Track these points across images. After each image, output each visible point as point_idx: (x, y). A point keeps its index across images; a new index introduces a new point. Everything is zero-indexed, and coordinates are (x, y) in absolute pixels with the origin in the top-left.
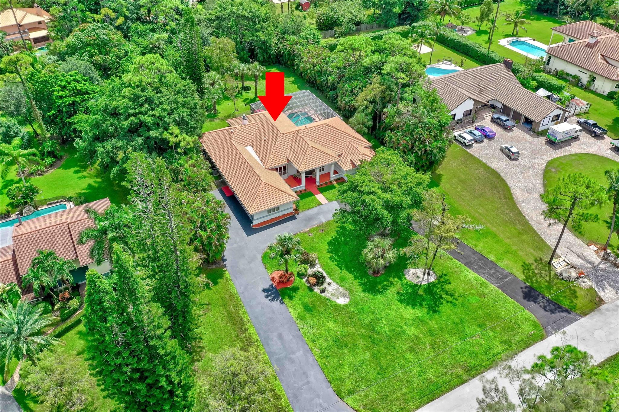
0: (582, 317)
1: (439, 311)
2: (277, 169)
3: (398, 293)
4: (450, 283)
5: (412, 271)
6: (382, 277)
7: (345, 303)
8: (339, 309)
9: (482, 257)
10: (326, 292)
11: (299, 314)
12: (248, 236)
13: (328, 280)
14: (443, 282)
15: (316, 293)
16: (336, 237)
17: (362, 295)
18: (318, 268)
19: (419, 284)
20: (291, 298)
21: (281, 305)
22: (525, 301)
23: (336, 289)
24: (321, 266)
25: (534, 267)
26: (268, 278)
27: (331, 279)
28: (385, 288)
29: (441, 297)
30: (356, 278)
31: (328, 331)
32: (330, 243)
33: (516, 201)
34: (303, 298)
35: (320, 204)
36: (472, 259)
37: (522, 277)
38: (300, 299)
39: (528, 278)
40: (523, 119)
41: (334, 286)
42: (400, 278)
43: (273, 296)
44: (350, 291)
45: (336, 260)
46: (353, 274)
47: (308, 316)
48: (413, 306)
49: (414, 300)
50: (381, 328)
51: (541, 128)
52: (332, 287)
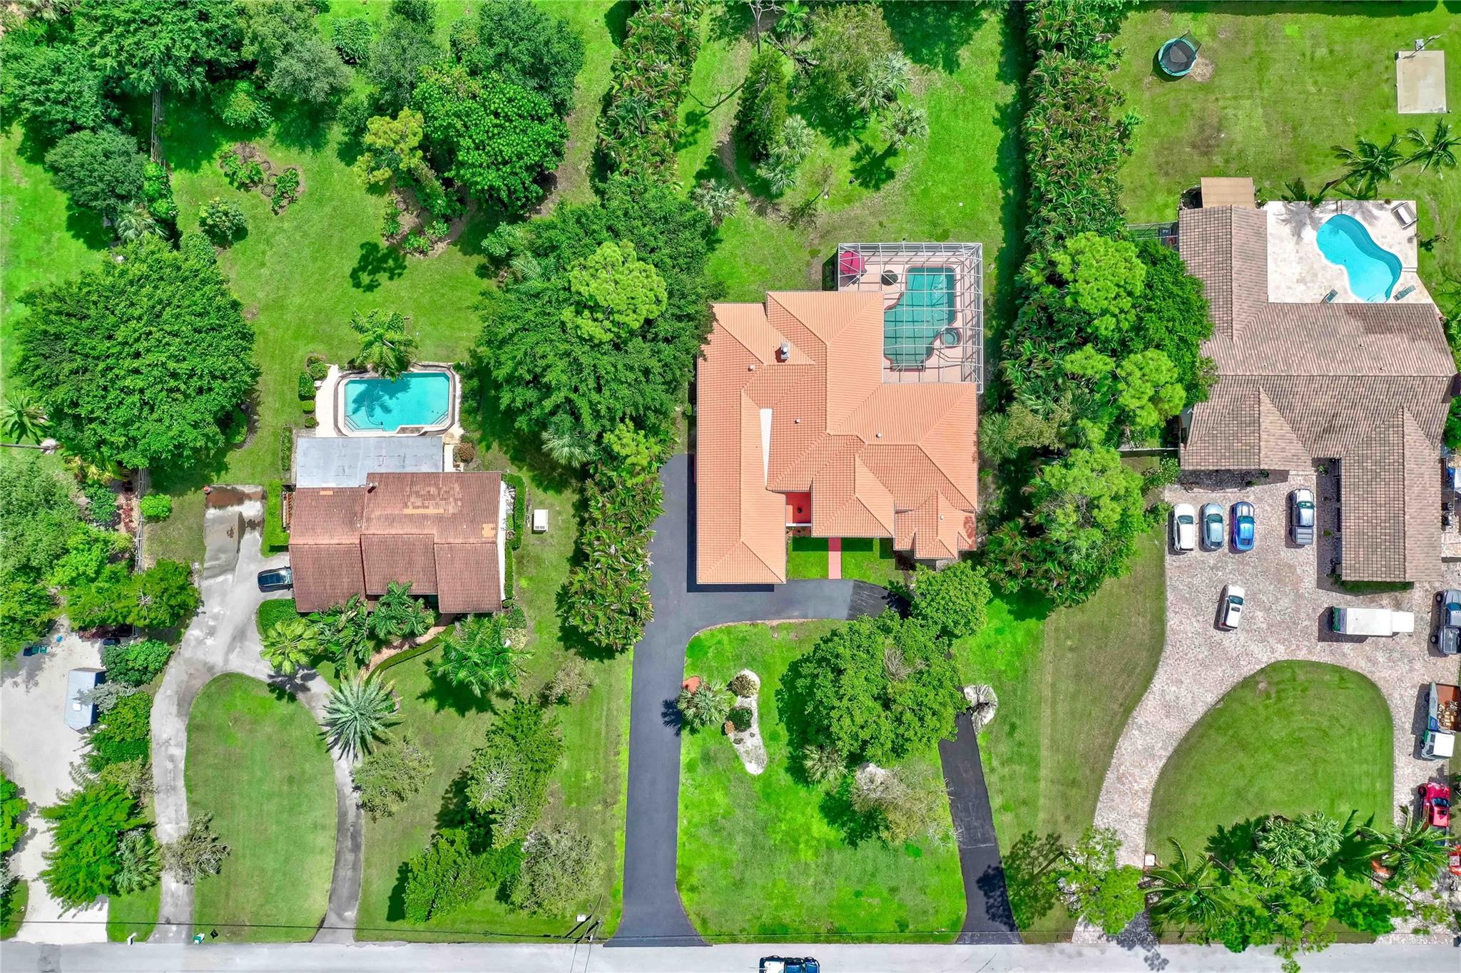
0: (1021, 942)
1: (857, 845)
3: (827, 794)
5: (872, 768)
7: (755, 773)
8: (743, 777)
9: (983, 795)
10: (741, 744)
12: (688, 591)
13: (755, 728)
15: (728, 739)
16: (808, 657)
17: (781, 774)
18: (752, 702)
19: (866, 793)
21: (675, 737)
22: (975, 886)
23: (756, 747)
24: (757, 701)
25: (1037, 844)
27: (759, 727)
29: (876, 828)
30: (790, 743)
31: (712, 803)
32: (792, 665)
34: (707, 739)
35: (825, 577)
36: (967, 791)
37: (1005, 851)
38: (704, 739)
39: (1013, 856)
41: (758, 740)
43: (670, 718)
44: (771, 761)
46: (791, 735)
47: (700, 768)
48: (832, 821)
49: (840, 814)
50: (774, 832)
52: (753, 740)
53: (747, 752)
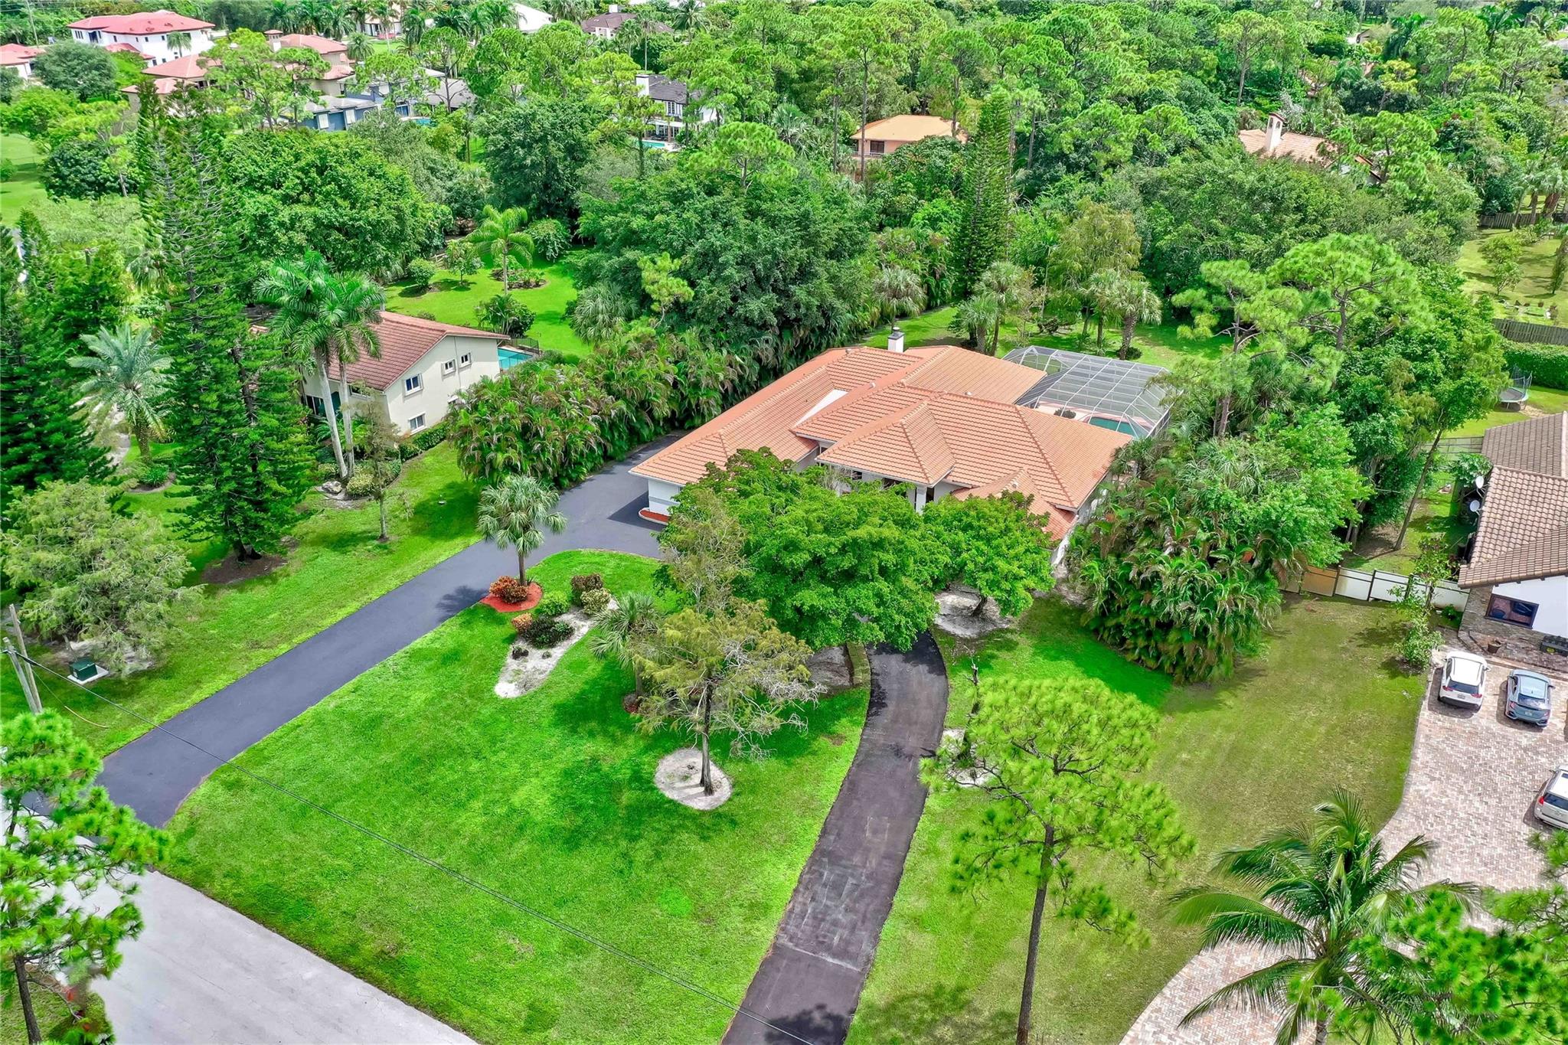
5: (699, 759)
7: (501, 695)
8: (480, 693)
9: (889, 880)
10: (518, 660)
11: (426, 648)
12: (616, 520)
13: (558, 652)
14: (700, 825)
15: (507, 648)
17: (542, 707)
18: (586, 626)
19: (659, 785)
20: (467, 623)
21: (435, 621)
22: (761, 1028)
23: (537, 670)
27: (565, 654)
28: (592, 733)
30: (594, 682)
31: (398, 699)
34: (478, 638)
36: (856, 859)
38: (472, 637)
41: (548, 665)
42: (651, 748)
43: (454, 603)
44: (543, 690)
46: (604, 674)
47: (429, 662)
52: (540, 663)
53: (517, 672)
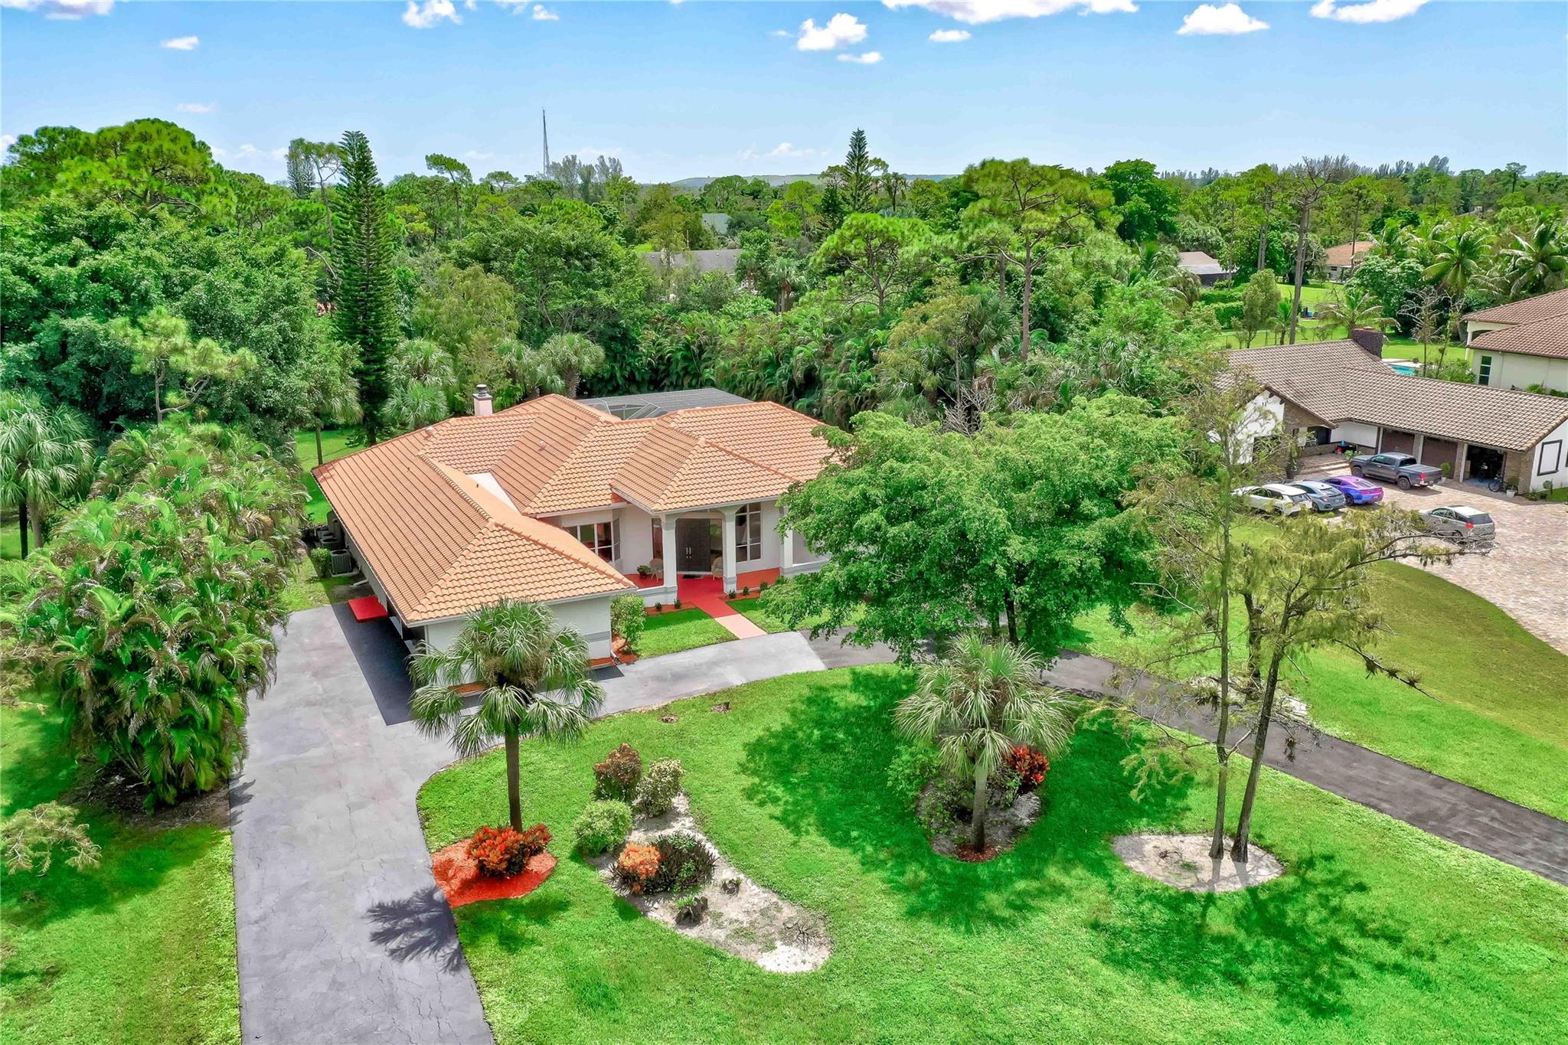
1: (1345, 1010)
2: (573, 531)
3: (1095, 926)
4: (1361, 888)
5: (1153, 842)
6: (1007, 864)
7: (807, 968)
8: (766, 994)
9: (1482, 797)
10: (708, 921)
11: (535, 1014)
12: (389, 722)
13: (724, 873)
14: (1329, 883)
15: (655, 925)
16: (785, 728)
17: (900, 932)
18: (682, 828)
19: (1203, 891)
20: (511, 942)
21: (448, 977)
23: (763, 913)
24: (700, 822)
26: (423, 861)
27: (742, 869)
28: (1021, 906)
29: (1336, 945)
30: (870, 864)
32: (755, 749)
33: (1544, 640)
34: (576, 946)
35: (728, 638)
36: (1438, 804)
38: (562, 950)
40: (1462, 464)
41: (753, 895)
42: (1098, 867)
43: (419, 935)
45: (776, 800)
48: (1191, 981)
51: (1537, 483)
52: (742, 903)
53: (743, 934)
